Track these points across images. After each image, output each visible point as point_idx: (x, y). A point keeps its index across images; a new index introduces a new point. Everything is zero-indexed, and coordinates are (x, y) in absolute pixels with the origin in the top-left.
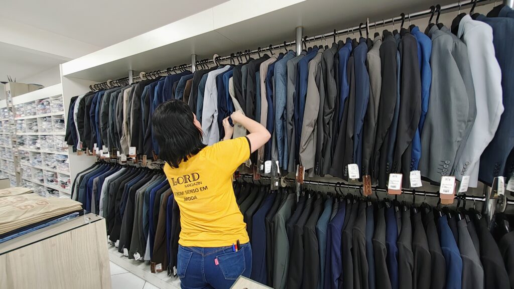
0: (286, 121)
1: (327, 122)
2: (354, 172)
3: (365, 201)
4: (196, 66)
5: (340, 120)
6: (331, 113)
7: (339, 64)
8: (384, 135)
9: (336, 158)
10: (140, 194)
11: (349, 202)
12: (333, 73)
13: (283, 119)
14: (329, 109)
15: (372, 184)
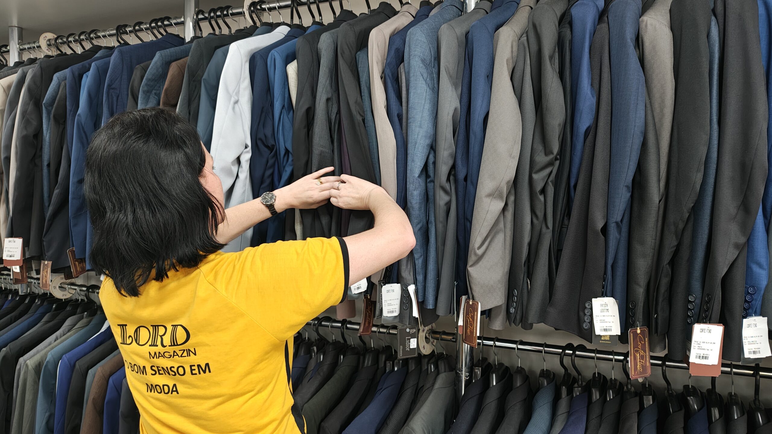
0: (433, 181)
1: (539, 187)
2: (606, 319)
3: (636, 394)
4: (197, 25)
5: (572, 184)
6: (550, 164)
7: (571, 42)
8: (681, 226)
9: (561, 280)
10: (30, 367)
11: (596, 395)
12: (557, 61)
13: (427, 176)
14: (546, 154)
15: (651, 350)
